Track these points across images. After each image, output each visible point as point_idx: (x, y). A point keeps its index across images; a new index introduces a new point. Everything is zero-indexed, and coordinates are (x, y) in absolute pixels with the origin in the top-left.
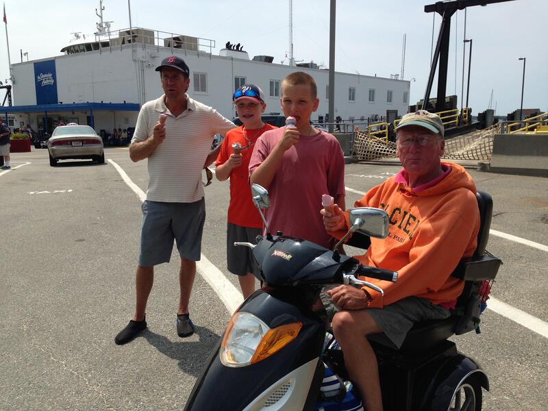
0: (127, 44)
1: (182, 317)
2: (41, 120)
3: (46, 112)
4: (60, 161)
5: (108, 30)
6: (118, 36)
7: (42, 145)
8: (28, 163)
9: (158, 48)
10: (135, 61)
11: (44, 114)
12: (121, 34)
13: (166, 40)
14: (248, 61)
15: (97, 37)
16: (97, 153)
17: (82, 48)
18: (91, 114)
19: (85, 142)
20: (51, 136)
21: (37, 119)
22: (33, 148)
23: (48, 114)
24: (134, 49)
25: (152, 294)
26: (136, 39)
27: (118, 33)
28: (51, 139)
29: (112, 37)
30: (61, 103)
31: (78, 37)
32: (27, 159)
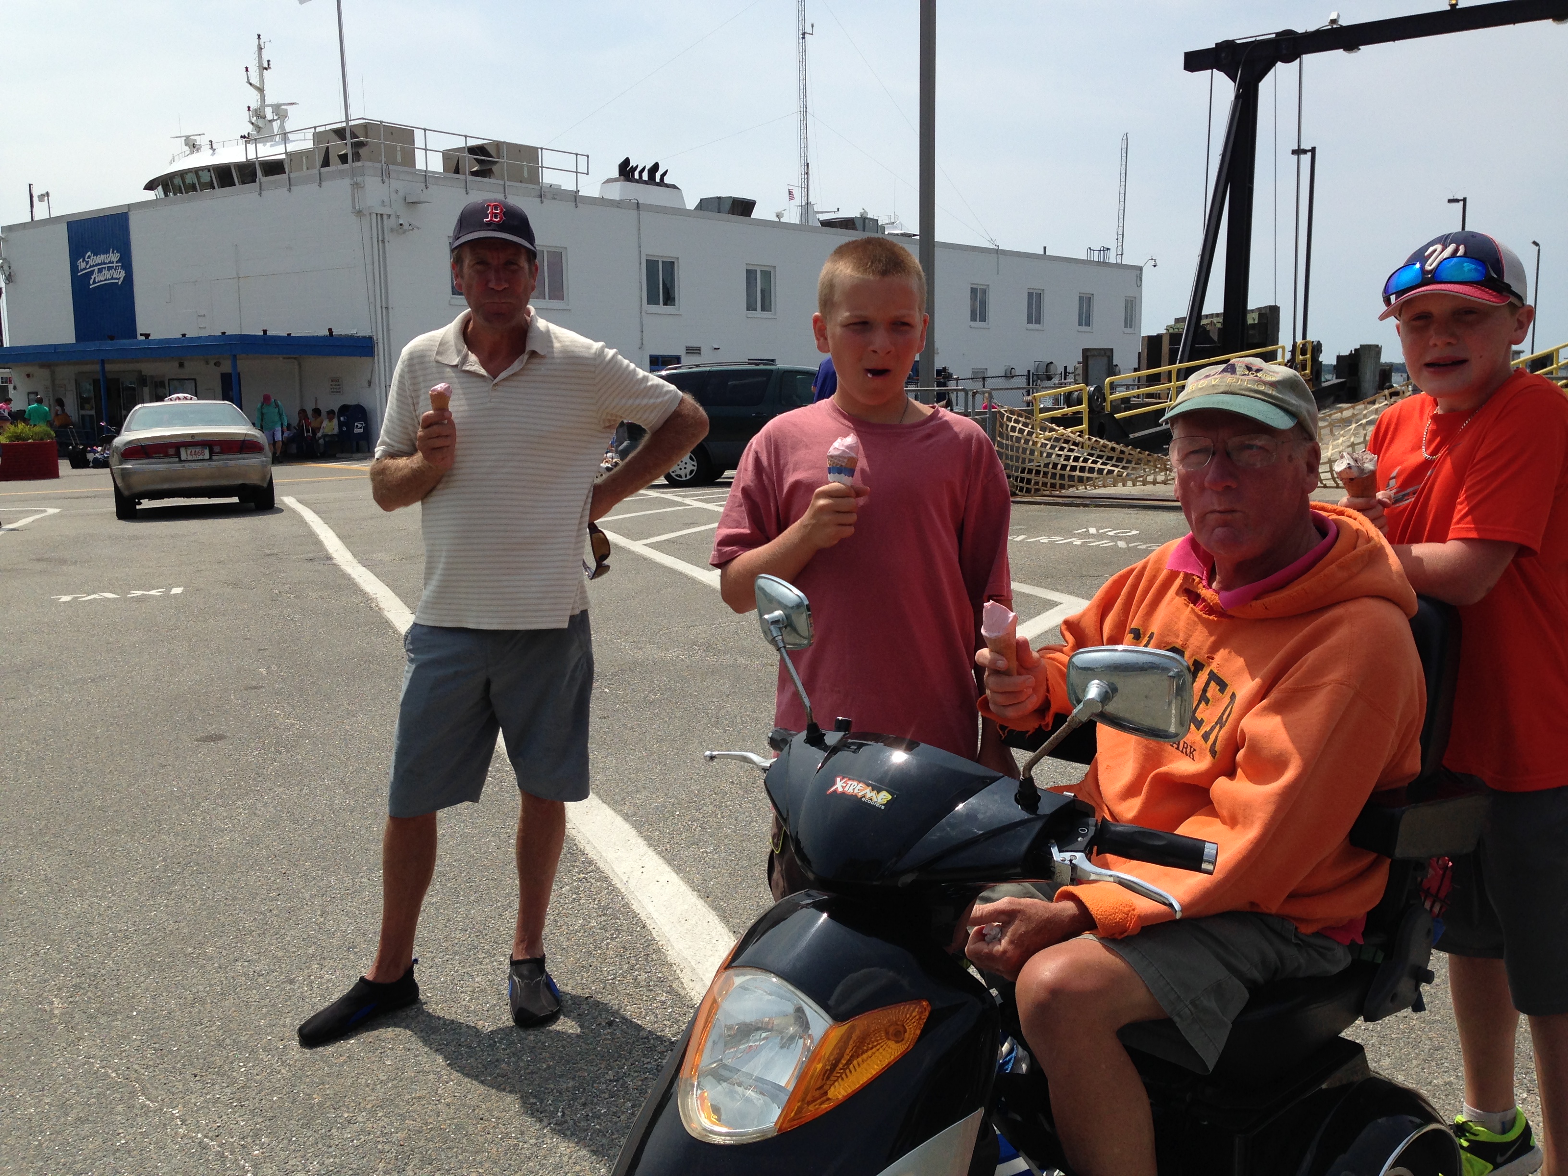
0: (336, 166)
1: (525, 970)
2: (88, 387)
3: (103, 362)
4: (146, 504)
5: (282, 126)
6: (309, 145)
7: (90, 456)
8: (51, 511)
9: (426, 177)
10: (359, 213)
11: (97, 367)
12: (318, 137)
13: (447, 156)
14: (682, 212)
15: (251, 147)
16: (254, 479)
17: (205, 177)
18: (235, 366)
19: (217, 449)
20: (118, 433)
21: (77, 384)
22: (64, 466)
23: (108, 367)
24: (359, 179)
25: (431, 899)
26: (362, 151)
27: (310, 135)
28: (118, 441)
29: (291, 148)
30: (147, 336)
31: (194, 147)
32: (48, 500)
